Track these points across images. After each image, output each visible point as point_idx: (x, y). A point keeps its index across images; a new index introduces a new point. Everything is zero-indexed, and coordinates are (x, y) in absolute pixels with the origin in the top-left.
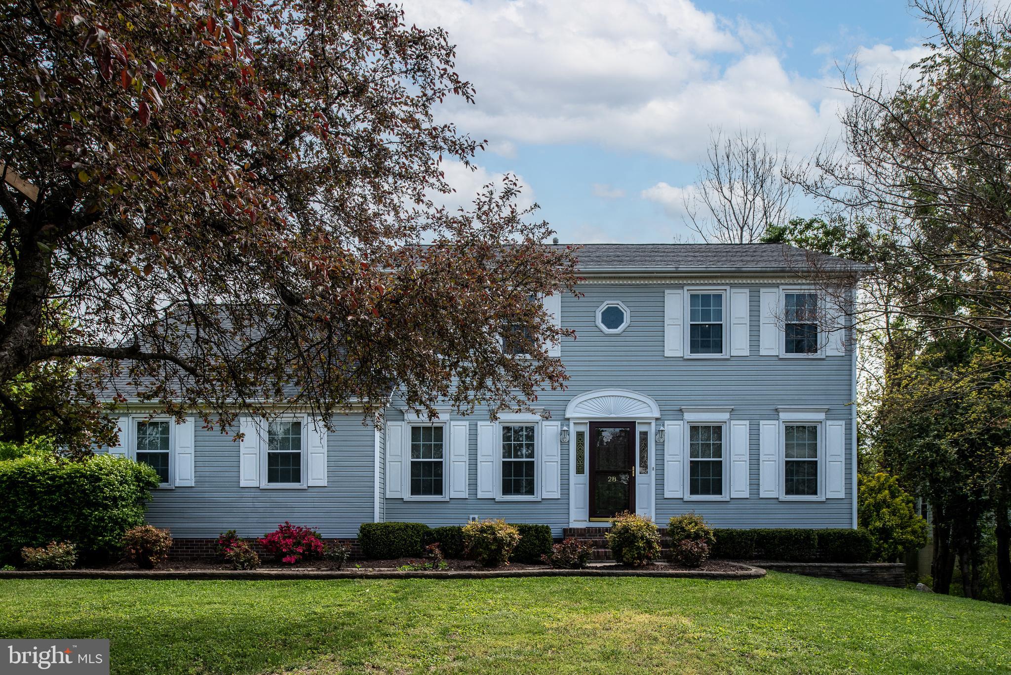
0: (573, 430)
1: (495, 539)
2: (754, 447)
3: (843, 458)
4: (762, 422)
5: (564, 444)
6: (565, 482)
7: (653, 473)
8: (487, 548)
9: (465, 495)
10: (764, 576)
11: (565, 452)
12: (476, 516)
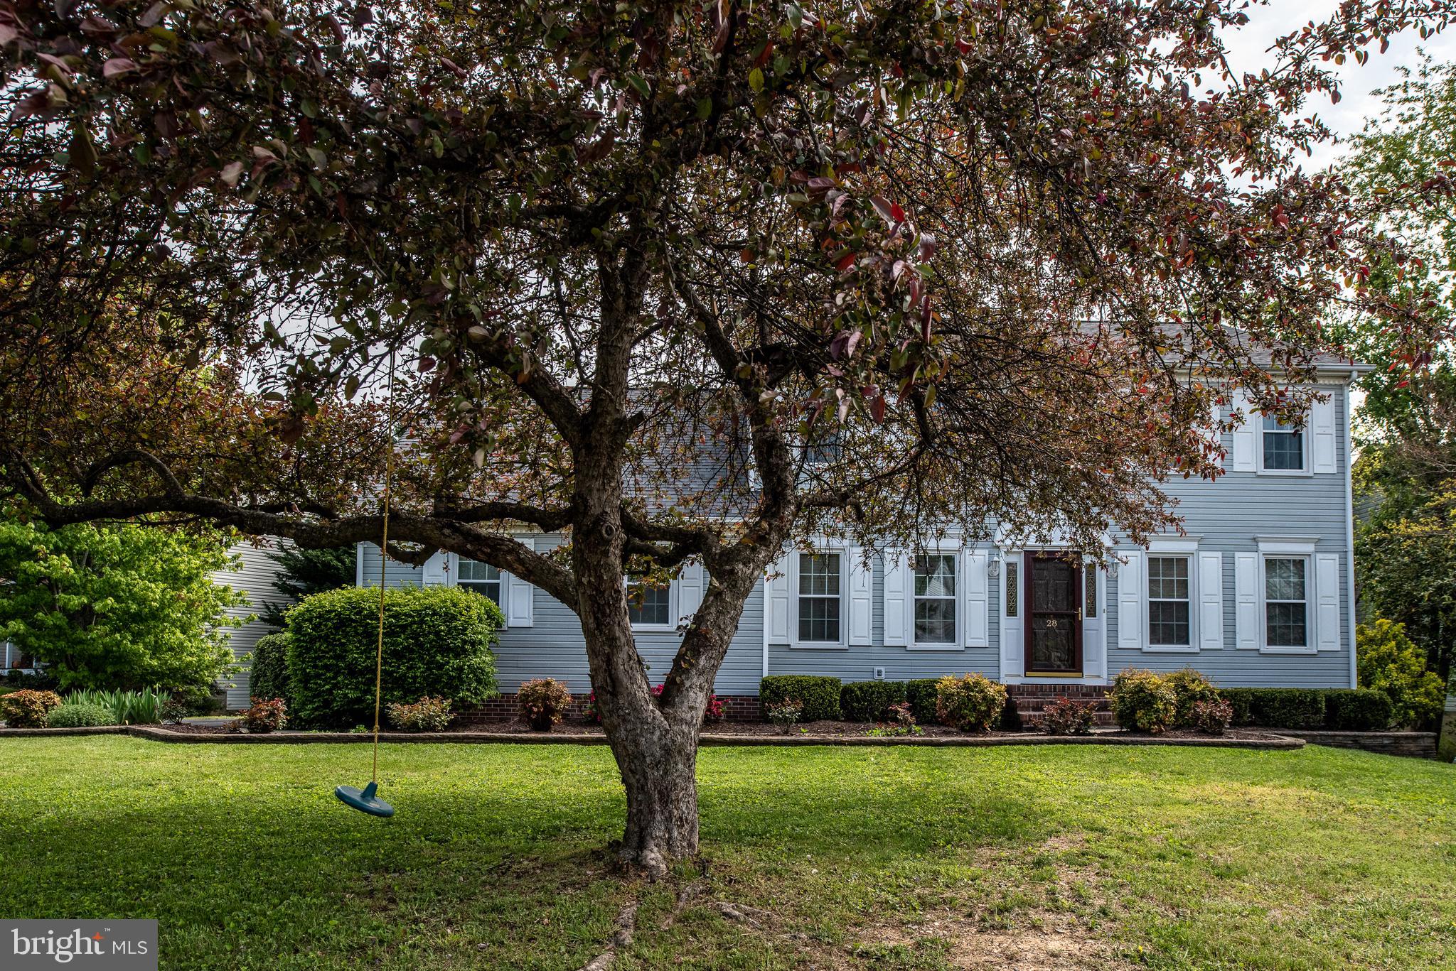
0: (1003, 560)
1: (984, 698)
2: (1228, 585)
3: (1337, 601)
4: (1237, 554)
5: (993, 578)
6: (995, 626)
7: (1104, 616)
8: (974, 708)
9: (868, 641)
10: (1300, 746)
11: (995, 588)
12: (883, 669)
